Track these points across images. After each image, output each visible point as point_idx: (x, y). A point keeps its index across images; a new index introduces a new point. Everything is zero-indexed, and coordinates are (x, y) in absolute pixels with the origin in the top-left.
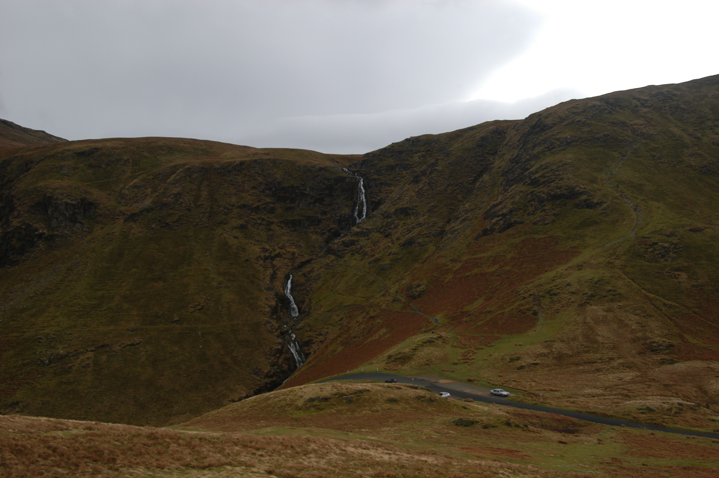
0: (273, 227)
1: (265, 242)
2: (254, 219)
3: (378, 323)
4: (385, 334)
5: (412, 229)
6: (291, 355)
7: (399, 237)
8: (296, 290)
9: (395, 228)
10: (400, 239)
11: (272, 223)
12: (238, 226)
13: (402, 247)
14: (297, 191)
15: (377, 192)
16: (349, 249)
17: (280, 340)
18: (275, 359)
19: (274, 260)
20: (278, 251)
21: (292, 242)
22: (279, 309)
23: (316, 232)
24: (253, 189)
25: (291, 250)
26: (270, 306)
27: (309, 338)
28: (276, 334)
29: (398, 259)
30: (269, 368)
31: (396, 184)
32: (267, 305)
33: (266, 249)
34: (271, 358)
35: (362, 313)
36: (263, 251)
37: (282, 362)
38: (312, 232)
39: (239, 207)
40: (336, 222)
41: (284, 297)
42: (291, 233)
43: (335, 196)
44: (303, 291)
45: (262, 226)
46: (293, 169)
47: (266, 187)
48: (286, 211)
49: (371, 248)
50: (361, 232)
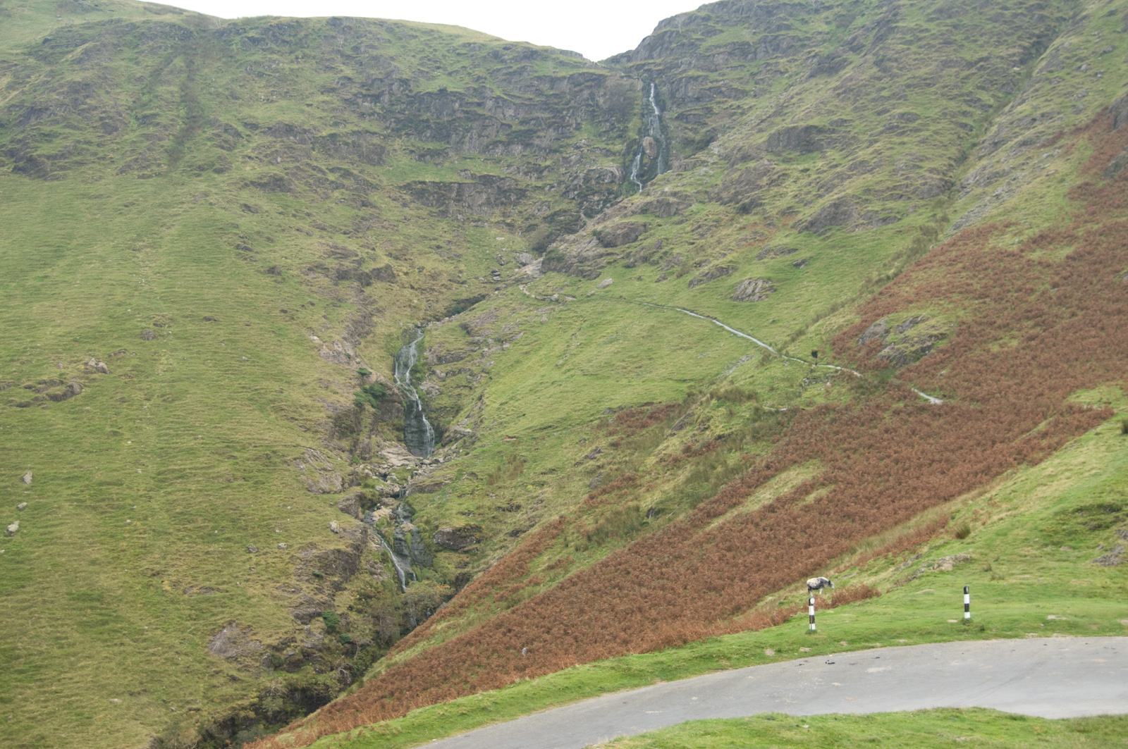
0: (374, 197)
1: (345, 233)
2: (314, 168)
5: (836, 181)
7: (790, 207)
8: (434, 373)
9: (772, 183)
10: (795, 213)
11: (375, 187)
12: (265, 180)
13: (805, 233)
14: (457, 105)
16: (615, 251)
17: (351, 522)
19: (369, 284)
20: (384, 261)
21: (434, 243)
22: (367, 420)
23: (509, 225)
24: (322, 93)
25: (428, 265)
26: (331, 407)
27: (469, 520)
28: (339, 497)
31: (760, 90)
32: (323, 401)
33: (344, 249)
35: (681, 429)
36: (333, 253)
37: (350, 607)
38: (497, 222)
39: (271, 131)
40: (571, 195)
41: (390, 389)
42: (432, 220)
43: (570, 125)
44: (460, 376)
45: (343, 190)
46: (448, 51)
47: (364, 92)
48: (420, 160)
49: (693, 243)
50: (658, 201)
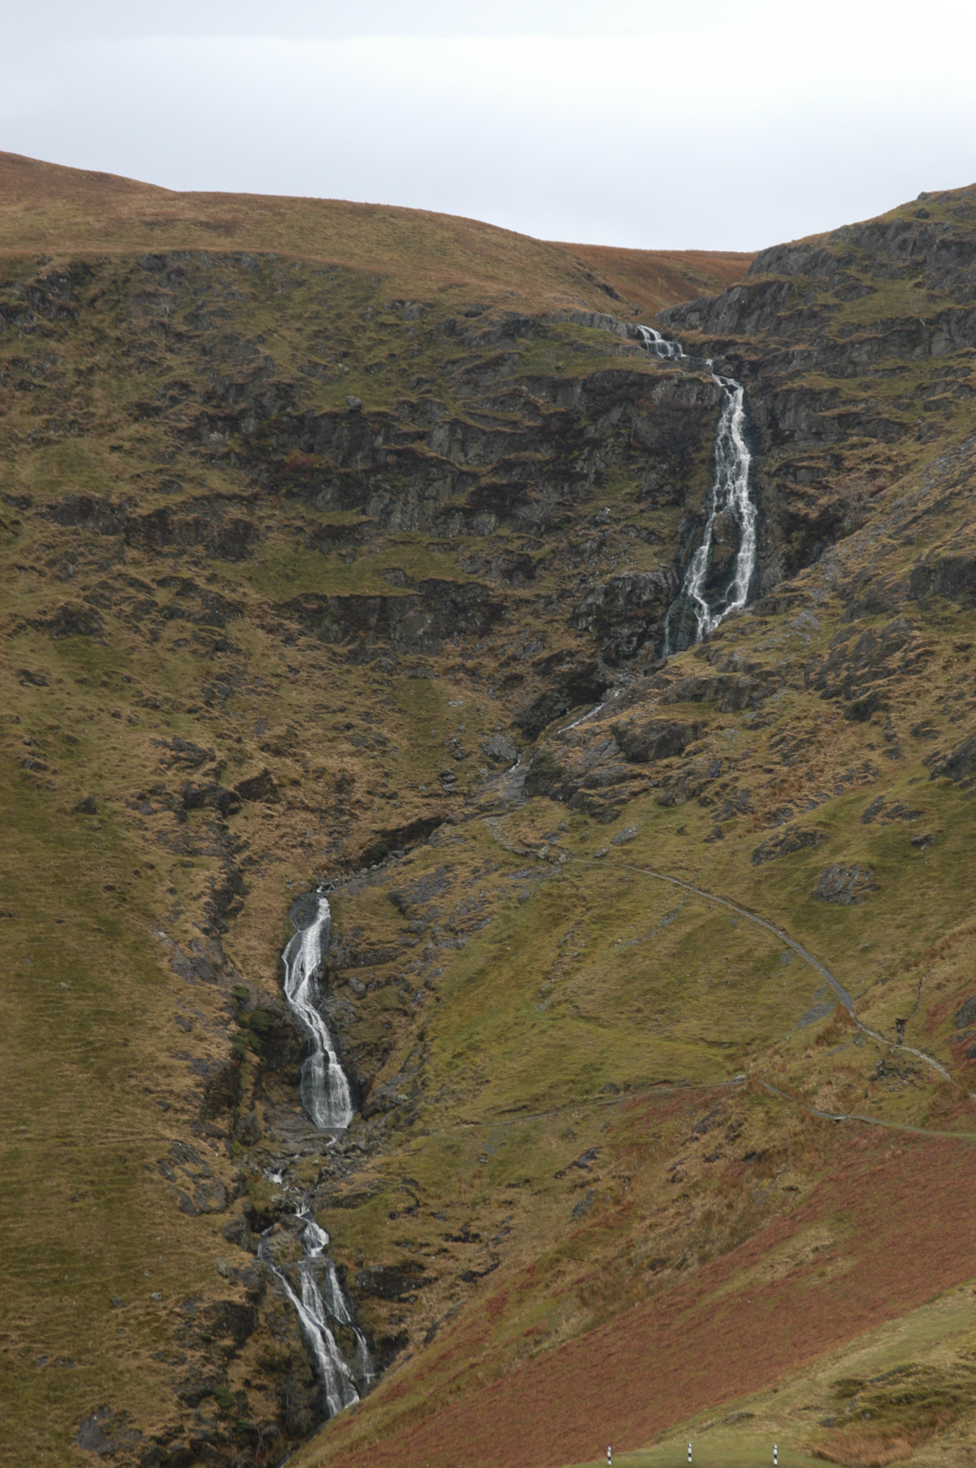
0: (237, 630)
1: (190, 711)
2: (134, 583)
3: (791, 1189)
4: (826, 1256)
6: (296, 1345)
7: (927, 723)
8: (346, 982)
9: (908, 667)
10: (932, 735)
11: (237, 609)
12: (49, 618)
13: (942, 779)
14: (380, 441)
15: (821, 465)
16: (646, 772)
17: (243, 1258)
18: (207, 1360)
19: (235, 811)
20: (258, 764)
21: (340, 718)
22: (248, 1081)
23: (473, 673)
24: (136, 420)
25: (332, 763)
26: (198, 1066)
27: (406, 1253)
28: (224, 1219)
29: (917, 844)
30: (172, 1410)
31: (931, 427)
32: (186, 1056)
33: (192, 747)
34: (189, 1353)
35: (704, 1131)
36: (177, 759)
37: (247, 1383)
38: (448, 671)
39: (56, 513)
40: (583, 624)
41: (280, 1017)
42: (335, 669)
43: (585, 477)
44: (388, 989)
45: (180, 622)
46: (362, 316)
47: (210, 411)
48: (312, 547)
49: (770, 771)
50: (720, 681)
